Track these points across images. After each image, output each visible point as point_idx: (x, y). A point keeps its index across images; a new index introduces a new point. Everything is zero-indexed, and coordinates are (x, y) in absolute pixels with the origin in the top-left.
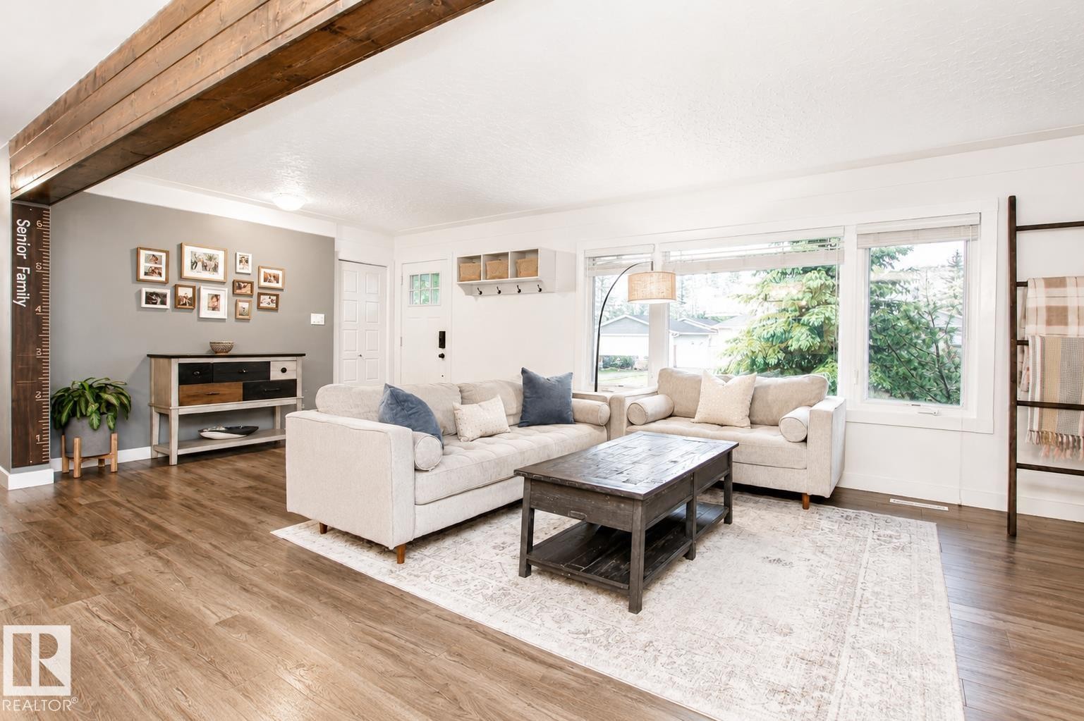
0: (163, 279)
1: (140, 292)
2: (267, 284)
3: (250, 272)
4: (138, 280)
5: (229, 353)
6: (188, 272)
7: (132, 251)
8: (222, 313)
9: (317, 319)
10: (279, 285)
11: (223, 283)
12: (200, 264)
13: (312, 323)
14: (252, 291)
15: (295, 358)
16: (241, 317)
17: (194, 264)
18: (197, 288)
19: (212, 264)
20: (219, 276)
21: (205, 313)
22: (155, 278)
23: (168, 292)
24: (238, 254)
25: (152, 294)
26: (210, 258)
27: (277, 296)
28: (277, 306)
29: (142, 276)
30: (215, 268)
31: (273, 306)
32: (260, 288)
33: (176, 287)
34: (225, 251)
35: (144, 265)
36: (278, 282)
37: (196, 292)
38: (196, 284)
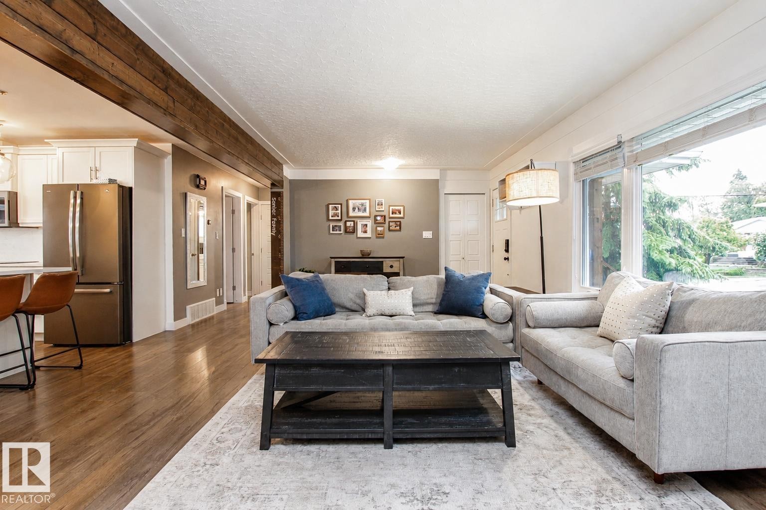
0: (340, 218)
1: (330, 225)
2: (394, 216)
3: (383, 209)
4: (328, 220)
5: (370, 256)
6: (351, 214)
7: (326, 206)
8: (369, 235)
9: (427, 235)
10: (402, 215)
11: (369, 217)
12: (357, 209)
13: (424, 237)
14: (385, 221)
15: (398, 259)
16: (380, 236)
17: (354, 209)
18: (355, 222)
19: (363, 207)
20: (367, 214)
21: (360, 234)
22: (336, 218)
23: (341, 224)
24: (377, 200)
25: (336, 226)
26: (362, 205)
27: (400, 222)
28: (400, 228)
29: (331, 218)
30: (365, 210)
31: (398, 228)
32: (390, 218)
33: (346, 221)
34: (370, 200)
35: (331, 213)
36: (400, 214)
37: (355, 224)
38: (354, 220)
